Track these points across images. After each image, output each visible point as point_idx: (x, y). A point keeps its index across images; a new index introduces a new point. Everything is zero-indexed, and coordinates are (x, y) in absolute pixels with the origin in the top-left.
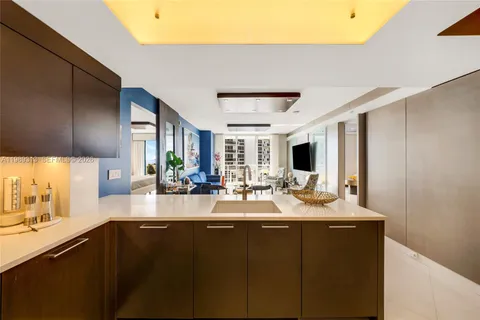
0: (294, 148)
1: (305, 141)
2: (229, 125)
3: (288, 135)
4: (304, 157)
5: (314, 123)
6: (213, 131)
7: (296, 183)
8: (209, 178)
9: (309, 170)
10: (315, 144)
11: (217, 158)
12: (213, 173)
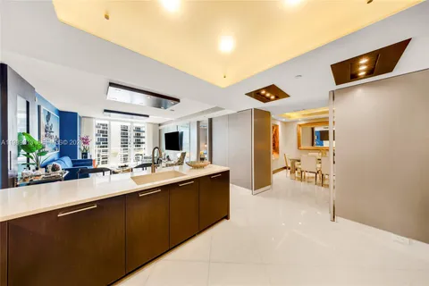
0: (166, 135)
1: (175, 131)
2: (106, 111)
3: (160, 125)
4: (174, 141)
5: (181, 119)
6: (80, 114)
7: (169, 160)
8: (75, 162)
9: (178, 150)
10: (182, 133)
11: (86, 141)
12: (79, 157)
